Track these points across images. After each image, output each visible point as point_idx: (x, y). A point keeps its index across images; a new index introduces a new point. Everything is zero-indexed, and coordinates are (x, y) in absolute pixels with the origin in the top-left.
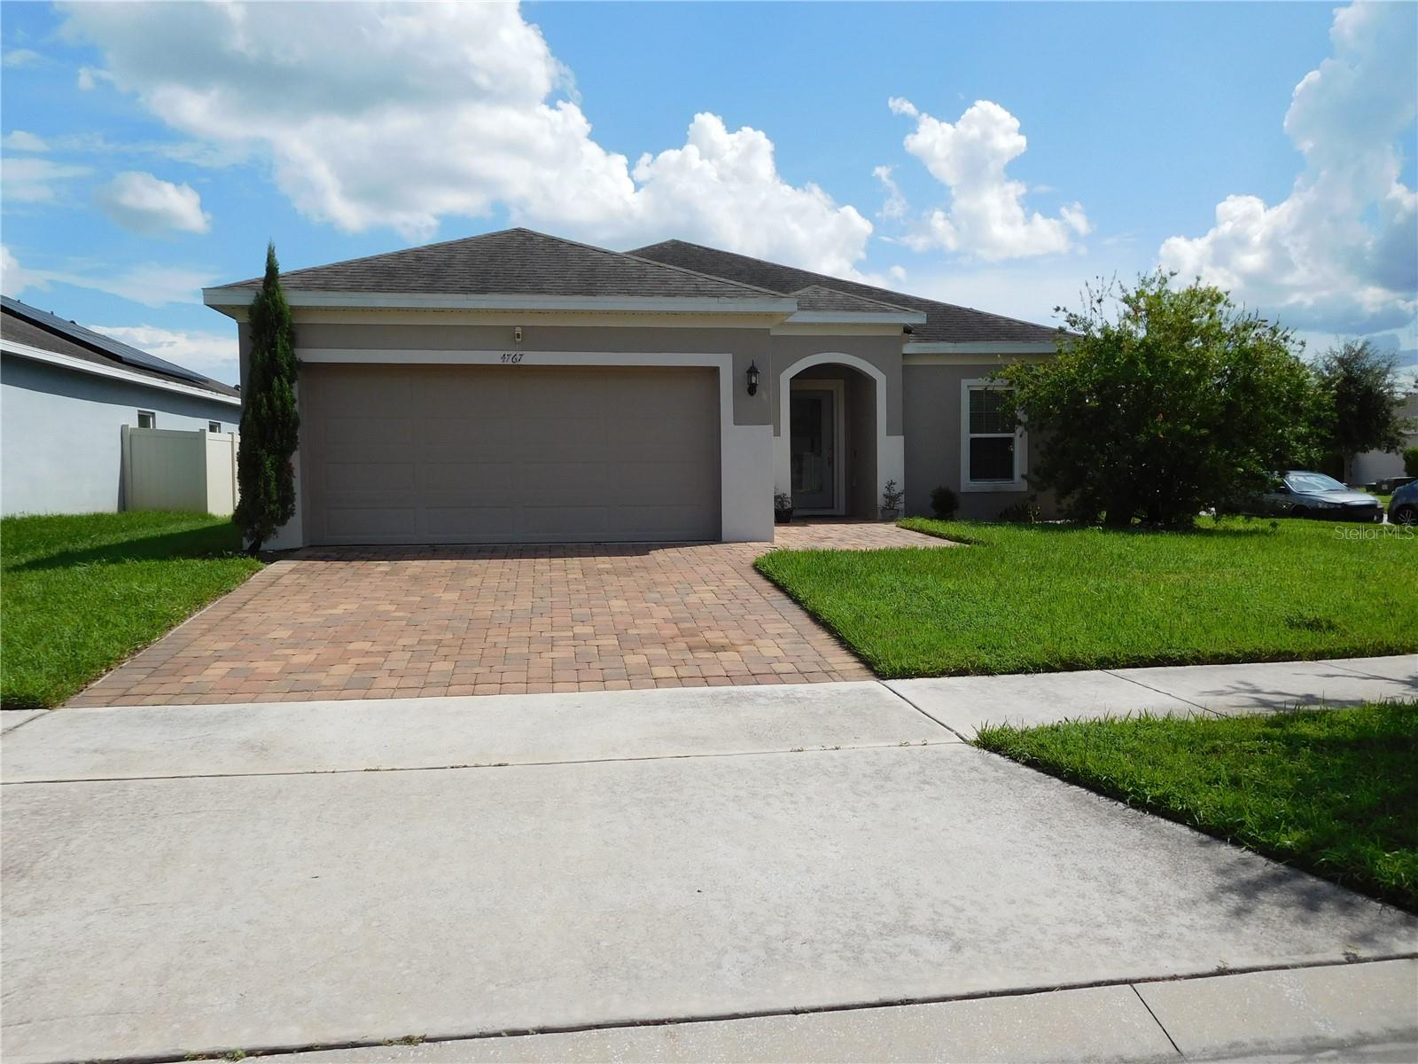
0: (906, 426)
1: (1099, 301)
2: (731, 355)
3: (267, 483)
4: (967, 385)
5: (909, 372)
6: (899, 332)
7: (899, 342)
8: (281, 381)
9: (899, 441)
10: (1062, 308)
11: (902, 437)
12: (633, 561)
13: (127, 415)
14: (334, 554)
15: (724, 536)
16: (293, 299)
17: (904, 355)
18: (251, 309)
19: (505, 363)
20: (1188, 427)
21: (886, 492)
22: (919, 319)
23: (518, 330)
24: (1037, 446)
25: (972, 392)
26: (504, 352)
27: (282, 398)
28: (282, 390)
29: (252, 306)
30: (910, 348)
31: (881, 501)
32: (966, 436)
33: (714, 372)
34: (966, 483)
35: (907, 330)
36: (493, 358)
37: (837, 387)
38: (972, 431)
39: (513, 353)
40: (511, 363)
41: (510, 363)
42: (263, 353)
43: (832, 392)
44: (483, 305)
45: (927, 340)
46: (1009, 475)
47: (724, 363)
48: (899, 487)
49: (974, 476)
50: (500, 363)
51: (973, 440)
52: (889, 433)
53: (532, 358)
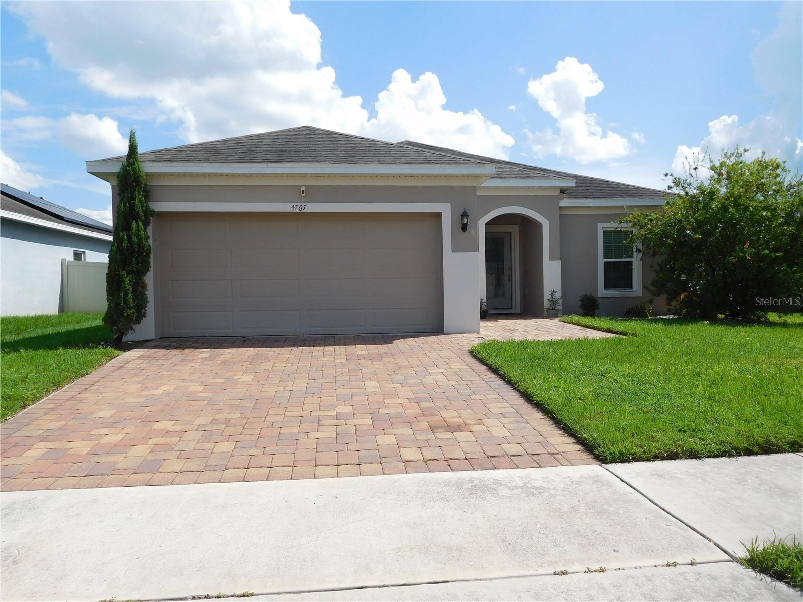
0: (562, 254)
1: (695, 169)
2: (450, 204)
3: (126, 294)
4: (601, 227)
5: (564, 219)
6: (557, 193)
7: (557, 199)
8: (137, 223)
9: (558, 263)
10: (669, 174)
11: (560, 262)
12: (383, 348)
13: (66, 253)
14: (174, 344)
15: (446, 329)
16: (148, 168)
17: (560, 207)
18: (119, 175)
19: (294, 211)
20: (767, 252)
21: (550, 298)
22: (571, 184)
23: (303, 188)
24: (652, 267)
25: (605, 232)
26: (293, 204)
27: (138, 235)
28: (138, 230)
29: (119, 173)
30: (564, 203)
31: (546, 304)
32: (601, 260)
33: (438, 216)
34: (602, 292)
35: (562, 191)
36: (285, 207)
37: (515, 230)
38: (605, 257)
39: (300, 204)
40: (299, 211)
41: (297, 210)
42: (125, 205)
43: (511, 233)
44: (279, 171)
45: (575, 198)
46: (629, 285)
47: (445, 209)
48: (558, 295)
49: (607, 287)
50: (291, 210)
51: (605, 263)
52: (552, 258)
53: (312, 207)
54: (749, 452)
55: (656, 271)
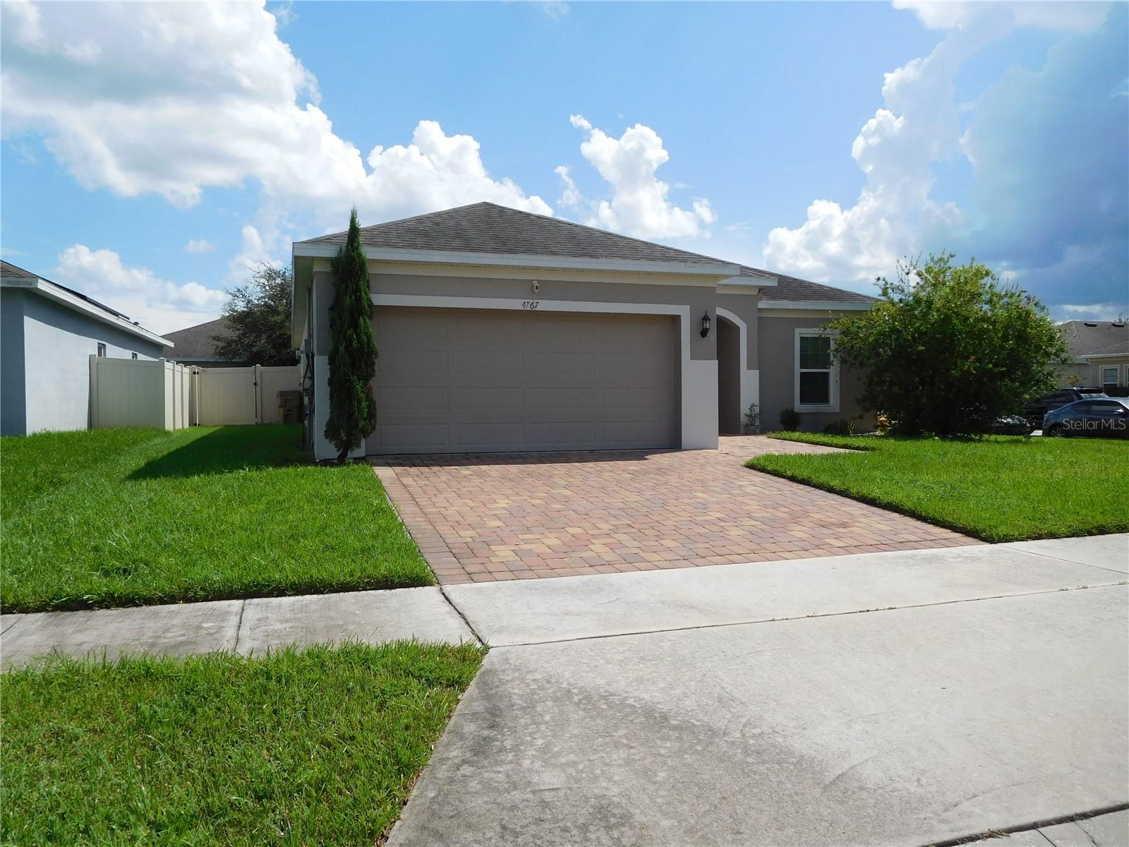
0: (760, 363)
1: (908, 274)
2: (689, 307)
3: (359, 402)
4: (799, 332)
5: (763, 323)
6: (755, 292)
7: (757, 298)
8: (364, 319)
9: (755, 374)
10: (882, 278)
11: (758, 371)
15: (684, 445)
16: (369, 253)
17: (759, 309)
19: (525, 309)
20: (991, 366)
21: (748, 412)
22: (773, 283)
23: (536, 284)
24: (859, 379)
25: (802, 339)
26: (525, 300)
27: (366, 333)
28: (366, 327)
29: (336, 259)
30: (763, 304)
31: (743, 419)
32: (798, 371)
33: (676, 319)
34: (799, 407)
35: (761, 289)
36: (516, 304)
38: (801, 368)
39: (531, 301)
40: (530, 309)
41: (528, 309)
42: (350, 297)
44: (515, 263)
45: (773, 298)
46: (824, 399)
47: (684, 311)
48: (757, 409)
49: (803, 401)
50: (521, 308)
51: (802, 374)
52: (749, 368)
53: (545, 305)
54: (1091, 534)
55: (864, 383)
